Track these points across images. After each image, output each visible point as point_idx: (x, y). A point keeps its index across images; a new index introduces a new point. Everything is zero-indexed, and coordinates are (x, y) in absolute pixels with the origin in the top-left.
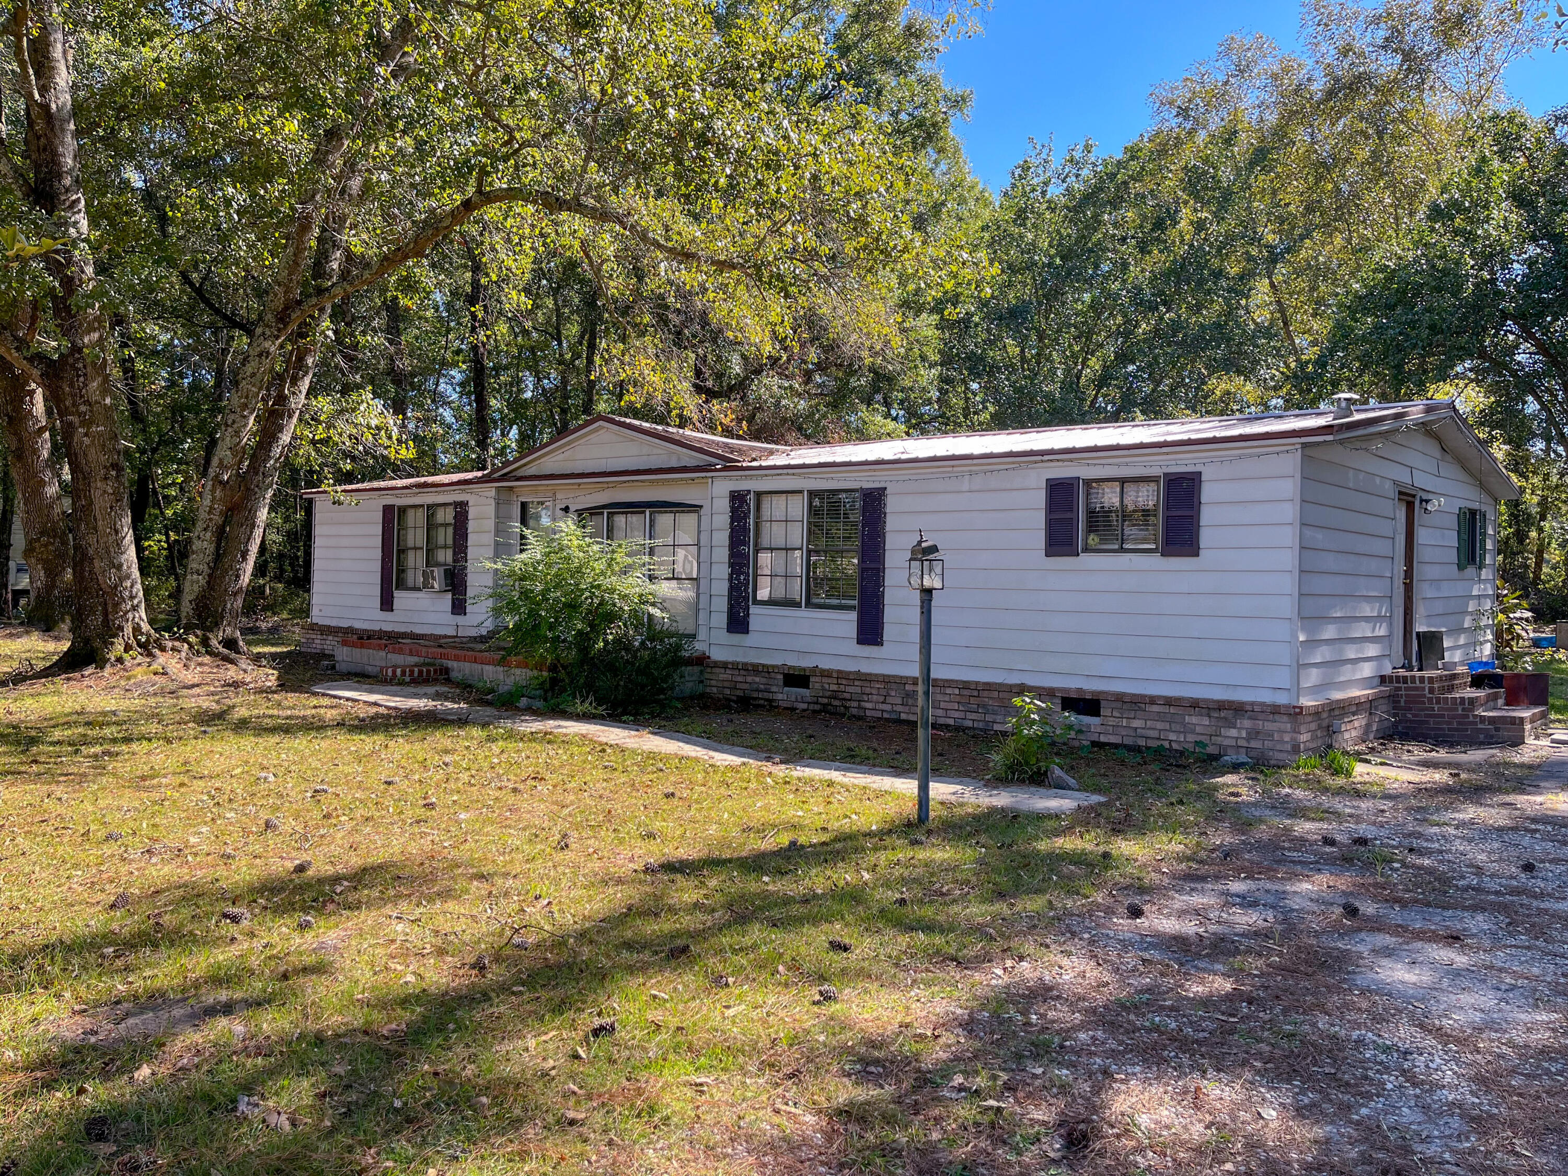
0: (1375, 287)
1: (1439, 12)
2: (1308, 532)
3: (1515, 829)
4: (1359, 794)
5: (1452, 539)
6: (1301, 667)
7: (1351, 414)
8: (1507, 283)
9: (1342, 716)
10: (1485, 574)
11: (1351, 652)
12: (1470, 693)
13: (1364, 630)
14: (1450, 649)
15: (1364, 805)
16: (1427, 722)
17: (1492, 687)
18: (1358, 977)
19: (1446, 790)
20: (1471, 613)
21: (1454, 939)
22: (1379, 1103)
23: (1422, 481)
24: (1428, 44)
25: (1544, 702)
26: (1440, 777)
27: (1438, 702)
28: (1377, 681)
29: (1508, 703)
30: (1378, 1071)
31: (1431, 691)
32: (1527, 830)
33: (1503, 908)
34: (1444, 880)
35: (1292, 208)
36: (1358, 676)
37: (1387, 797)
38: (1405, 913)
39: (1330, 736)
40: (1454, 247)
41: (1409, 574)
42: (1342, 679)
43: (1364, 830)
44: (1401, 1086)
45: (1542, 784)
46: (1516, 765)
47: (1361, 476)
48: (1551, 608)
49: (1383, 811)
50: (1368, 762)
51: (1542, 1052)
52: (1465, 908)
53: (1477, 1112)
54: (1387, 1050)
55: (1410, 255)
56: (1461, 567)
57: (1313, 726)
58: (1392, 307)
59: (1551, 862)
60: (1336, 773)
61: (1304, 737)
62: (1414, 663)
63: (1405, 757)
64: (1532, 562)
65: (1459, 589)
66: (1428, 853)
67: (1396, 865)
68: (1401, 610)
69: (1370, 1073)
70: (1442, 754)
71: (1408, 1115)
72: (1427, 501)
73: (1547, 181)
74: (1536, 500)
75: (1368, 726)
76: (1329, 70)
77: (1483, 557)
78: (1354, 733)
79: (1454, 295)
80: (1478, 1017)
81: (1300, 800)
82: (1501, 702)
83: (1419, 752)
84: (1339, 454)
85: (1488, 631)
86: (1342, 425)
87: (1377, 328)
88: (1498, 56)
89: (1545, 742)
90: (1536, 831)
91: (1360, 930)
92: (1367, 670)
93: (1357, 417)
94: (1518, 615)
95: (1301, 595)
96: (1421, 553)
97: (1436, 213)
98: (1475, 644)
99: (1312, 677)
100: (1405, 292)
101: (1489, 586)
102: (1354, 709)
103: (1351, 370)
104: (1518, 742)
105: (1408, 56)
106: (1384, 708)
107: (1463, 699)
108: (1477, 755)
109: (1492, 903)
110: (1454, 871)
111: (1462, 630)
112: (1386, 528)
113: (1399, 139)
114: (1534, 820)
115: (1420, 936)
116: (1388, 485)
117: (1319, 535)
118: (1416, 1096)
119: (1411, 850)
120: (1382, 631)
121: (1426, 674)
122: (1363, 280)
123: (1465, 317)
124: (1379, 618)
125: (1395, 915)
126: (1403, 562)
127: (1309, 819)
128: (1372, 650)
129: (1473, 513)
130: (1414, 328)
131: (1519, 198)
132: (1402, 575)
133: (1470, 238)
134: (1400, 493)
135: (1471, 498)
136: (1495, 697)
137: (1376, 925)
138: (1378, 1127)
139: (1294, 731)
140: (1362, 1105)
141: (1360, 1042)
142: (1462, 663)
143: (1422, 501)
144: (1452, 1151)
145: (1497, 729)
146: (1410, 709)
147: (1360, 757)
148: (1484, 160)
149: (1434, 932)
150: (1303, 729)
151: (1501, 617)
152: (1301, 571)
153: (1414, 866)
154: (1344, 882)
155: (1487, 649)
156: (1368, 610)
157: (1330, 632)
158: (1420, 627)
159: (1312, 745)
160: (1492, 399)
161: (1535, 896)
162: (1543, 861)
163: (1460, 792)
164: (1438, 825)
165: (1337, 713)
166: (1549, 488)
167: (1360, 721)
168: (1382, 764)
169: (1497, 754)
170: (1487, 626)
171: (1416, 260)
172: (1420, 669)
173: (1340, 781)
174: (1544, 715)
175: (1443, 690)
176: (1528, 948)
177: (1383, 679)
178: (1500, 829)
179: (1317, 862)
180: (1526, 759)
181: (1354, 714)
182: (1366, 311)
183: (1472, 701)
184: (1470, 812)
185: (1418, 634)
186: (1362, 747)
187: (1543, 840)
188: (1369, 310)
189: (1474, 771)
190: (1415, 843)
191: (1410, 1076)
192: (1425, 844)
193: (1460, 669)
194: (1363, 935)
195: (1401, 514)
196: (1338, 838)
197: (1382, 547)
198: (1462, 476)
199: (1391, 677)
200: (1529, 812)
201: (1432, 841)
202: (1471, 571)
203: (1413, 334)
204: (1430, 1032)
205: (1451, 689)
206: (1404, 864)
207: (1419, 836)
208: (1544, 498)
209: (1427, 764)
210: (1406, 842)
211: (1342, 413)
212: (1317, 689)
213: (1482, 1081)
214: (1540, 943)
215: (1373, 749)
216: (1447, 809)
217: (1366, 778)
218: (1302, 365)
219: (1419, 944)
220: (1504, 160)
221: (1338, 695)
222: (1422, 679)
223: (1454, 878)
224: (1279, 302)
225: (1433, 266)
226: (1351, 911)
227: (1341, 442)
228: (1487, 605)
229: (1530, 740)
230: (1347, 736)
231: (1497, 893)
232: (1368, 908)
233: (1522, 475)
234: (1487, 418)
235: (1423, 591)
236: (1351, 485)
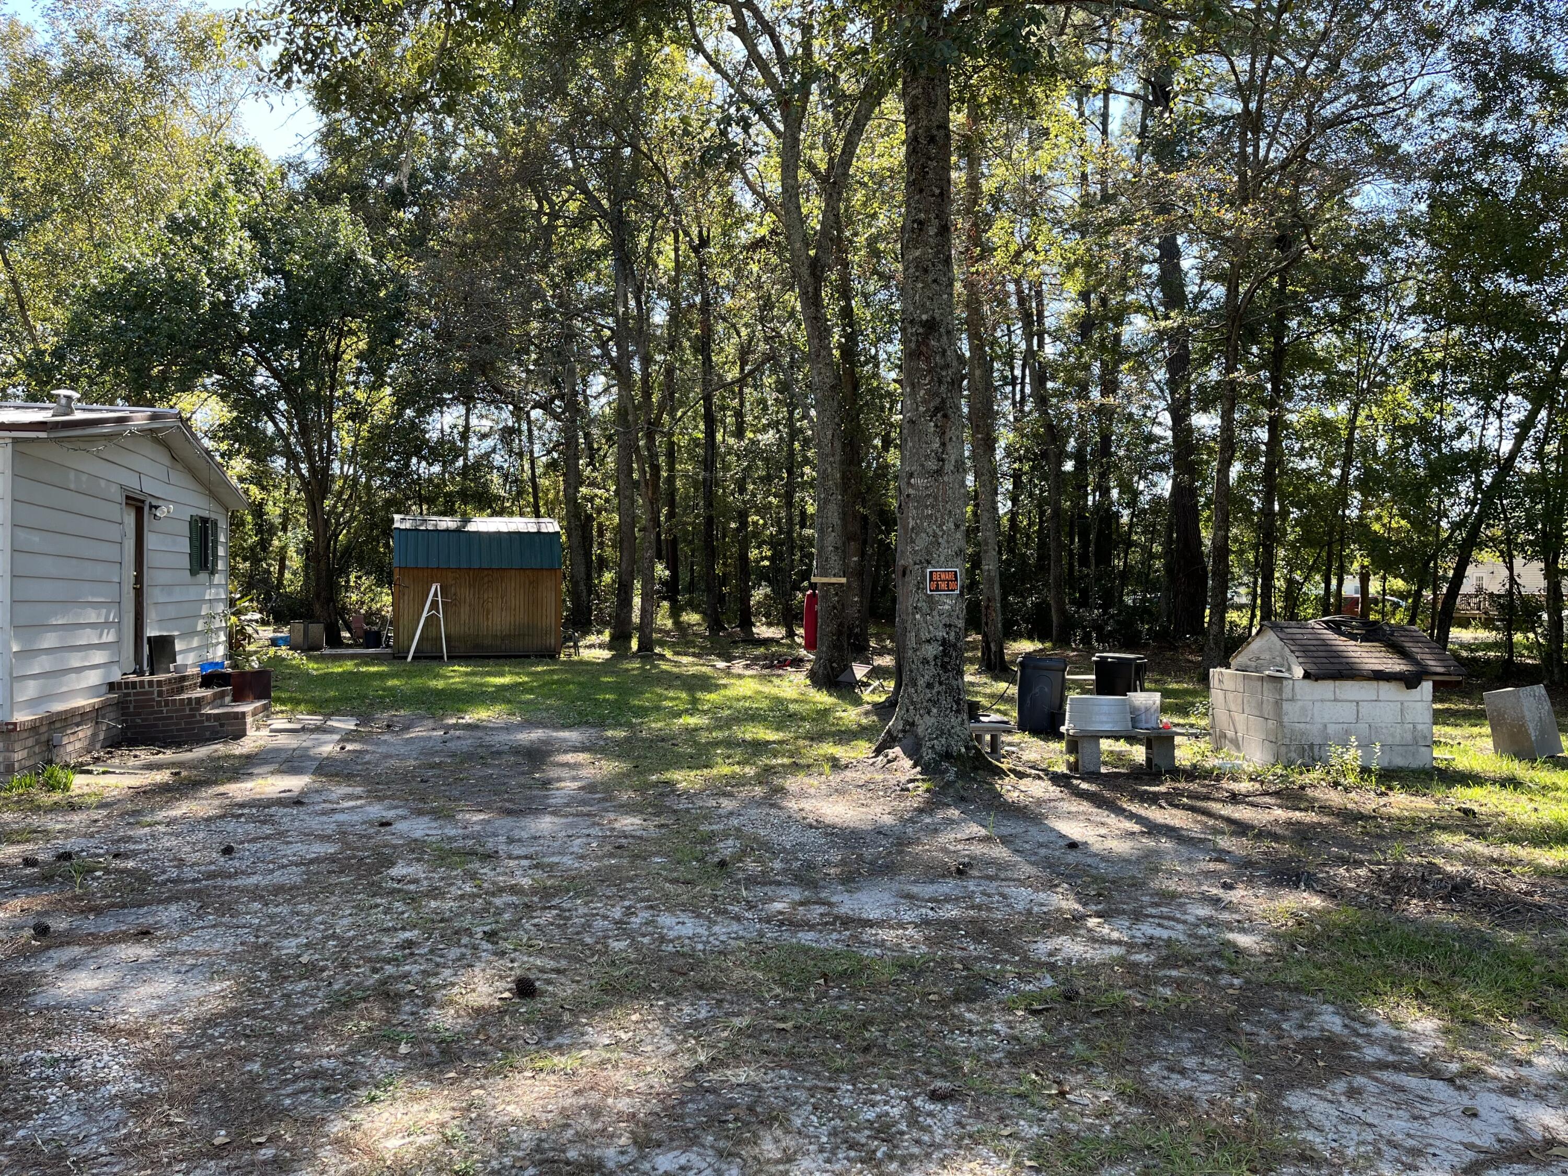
0: (113, 285)
1: (182, 29)
2: (22, 534)
3: (223, 816)
4: (73, 807)
5: (184, 545)
6: (16, 679)
7: (71, 412)
8: (244, 307)
9: (65, 727)
10: (218, 579)
11: (75, 661)
12: (200, 693)
13: (90, 637)
14: (181, 652)
15: (77, 818)
16: (156, 726)
17: (220, 686)
18: (38, 997)
19: (163, 789)
20: (203, 617)
21: (144, 934)
22: (39, 1118)
23: (150, 487)
24: (170, 56)
25: (267, 696)
26: (162, 777)
27: (167, 705)
28: (105, 689)
29: (234, 700)
30: (41, 1088)
31: (160, 694)
32: (233, 816)
33: (197, 894)
34: (144, 878)
35: (28, 183)
36: (84, 685)
37: (102, 805)
38: (99, 921)
39: (50, 751)
40: (192, 264)
41: (139, 579)
42: (64, 689)
43: (72, 844)
44: (65, 1095)
45: (256, 771)
46: (235, 756)
47: (84, 478)
48: (290, 610)
49: (96, 821)
50: (89, 772)
51: (209, 1020)
52: (160, 902)
53: (139, 1096)
54: (55, 1063)
55: (148, 262)
56: (193, 572)
57: (30, 742)
58: (132, 310)
59: (249, 842)
60: (53, 788)
61: (18, 756)
62: (145, 667)
63: (131, 762)
64: (275, 569)
65: (192, 593)
66: (133, 854)
67: (98, 874)
68: (132, 615)
69: (33, 1092)
70: (168, 755)
71: (68, 1121)
72: (156, 507)
73: (279, 220)
74: (278, 511)
75: (94, 735)
76: (68, 51)
77: (215, 564)
78: (78, 745)
79: (192, 310)
80: (153, 1005)
81: (8, 824)
82: (228, 699)
83: (144, 755)
84: (56, 453)
85: (222, 634)
86: (57, 423)
87: (116, 327)
88: (237, 91)
89: (265, 732)
90: (242, 815)
91: (48, 948)
92: (94, 678)
93: (78, 415)
94: (248, 617)
95: (13, 602)
96: (149, 559)
97: (174, 226)
98: (207, 646)
99: (30, 689)
100: (144, 297)
101: (222, 591)
102: (78, 719)
103: (90, 367)
104: (240, 734)
105: (150, 62)
106: (112, 715)
107: (190, 699)
108: (201, 752)
109: (187, 892)
110: (157, 867)
111: (194, 633)
112: (113, 532)
113: (141, 142)
114: (242, 806)
115: (113, 939)
116: (114, 489)
117: (36, 538)
118: (79, 1100)
119: (116, 856)
120: (109, 637)
121: (155, 678)
122: (102, 277)
123: (203, 333)
124: (107, 624)
125: (90, 924)
126: (132, 567)
127: (13, 843)
128: (99, 657)
129: (205, 520)
130: (153, 334)
131: (255, 229)
132: (132, 580)
133: (207, 258)
134: (127, 497)
135: (202, 507)
136: (222, 695)
137: (67, 939)
138: (34, 1144)
139: (8, 750)
140: (20, 1128)
141: (27, 1063)
142: (194, 665)
143: (151, 507)
144: (107, 1142)
145: (222, 725)
146: (139, 714)
147: (80, 769)
148: (220, 185)
149: (124, 932)
150: (17, 747)
151: (234, 619)
152: (13, 576)
153: (118, 871)
154: (37, 902)
155: (221, 651)
156: (92, 616)
157: (49, 640)
158: (151, 631)
159: (28, 763)
160: (235, 414)
161: (230, 876)
162: (242, 843)
163: (178, 789)
164: (149, 825)
165: (58, 725)
166: (289, 501)
167: (85, 732)
168: (104, 773)
169: (220, 748)
170: (219, 629)
171: (155, 268)
172: (152, 674)
173: (57, 796)
174: (266, 708)
175: (173, 692)
176: (214, 926)
177: (112, 686)
178: (209, 820)
179: (13, 887)
180: (245, 751)
181: (78, 725)
182: (106, 309)
183: (199, 701)
184: (183, 808)
185: (149, 638)
186: (88, 758)
187: (246, 822)
188: (108, 308)
189: (195, 768)
190: (123, 847)
191: (73, 1082)
192: (132, 847)
193: (190, 671)
194: (51, 952)
195: (130, 519)
196: (41, 857)
197: (110, 552)
198: (192, 485)
199: (119, 684)
200: (239, 799)
201: (141, 843)
202: (203, 576)
203: (153, 340)
204: (103, 1032)
205: (181, 690)
206: (107, 871)
207: (129, 839)
208: (286, 510)
209: (150, 767)
210: (114, 849)
211: (61, 410)
212: (32, 703)
213: (147, 1066)
214: (226, 919)
215: (98, 759)
216: (161, 809)
217: (86, 790)
218: (40, 353)
219: (108, 948)
220: (239, 191)
221: (59, 707)
222: (151, 683)
223: (156, 875)
224: (13, 281)
225: (172, 277)
226: (42, 931)
227: (58, 440)
228: (220, 608)
229: (251, 732)
230: (70, 748)
231: (195, 881)
232: (59, 924)
233: (263, 488)
234: (225, 431)
235: (153, 596)
236: (72, 486)
